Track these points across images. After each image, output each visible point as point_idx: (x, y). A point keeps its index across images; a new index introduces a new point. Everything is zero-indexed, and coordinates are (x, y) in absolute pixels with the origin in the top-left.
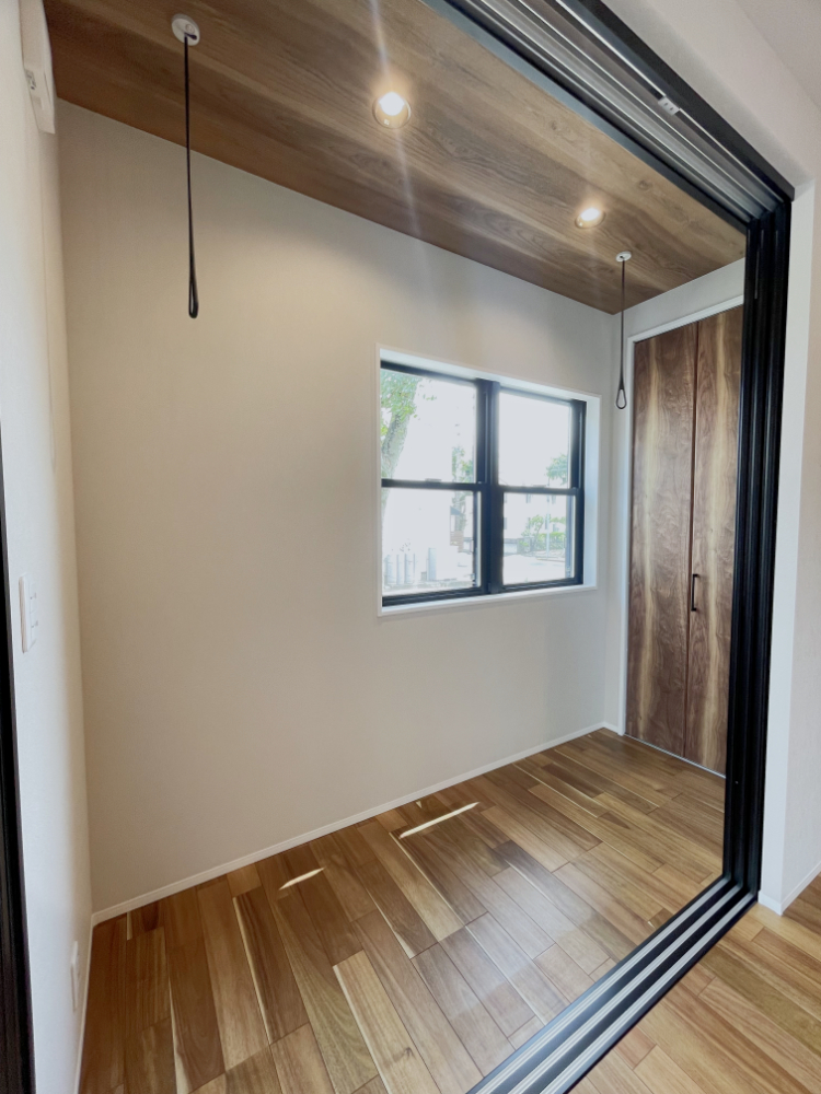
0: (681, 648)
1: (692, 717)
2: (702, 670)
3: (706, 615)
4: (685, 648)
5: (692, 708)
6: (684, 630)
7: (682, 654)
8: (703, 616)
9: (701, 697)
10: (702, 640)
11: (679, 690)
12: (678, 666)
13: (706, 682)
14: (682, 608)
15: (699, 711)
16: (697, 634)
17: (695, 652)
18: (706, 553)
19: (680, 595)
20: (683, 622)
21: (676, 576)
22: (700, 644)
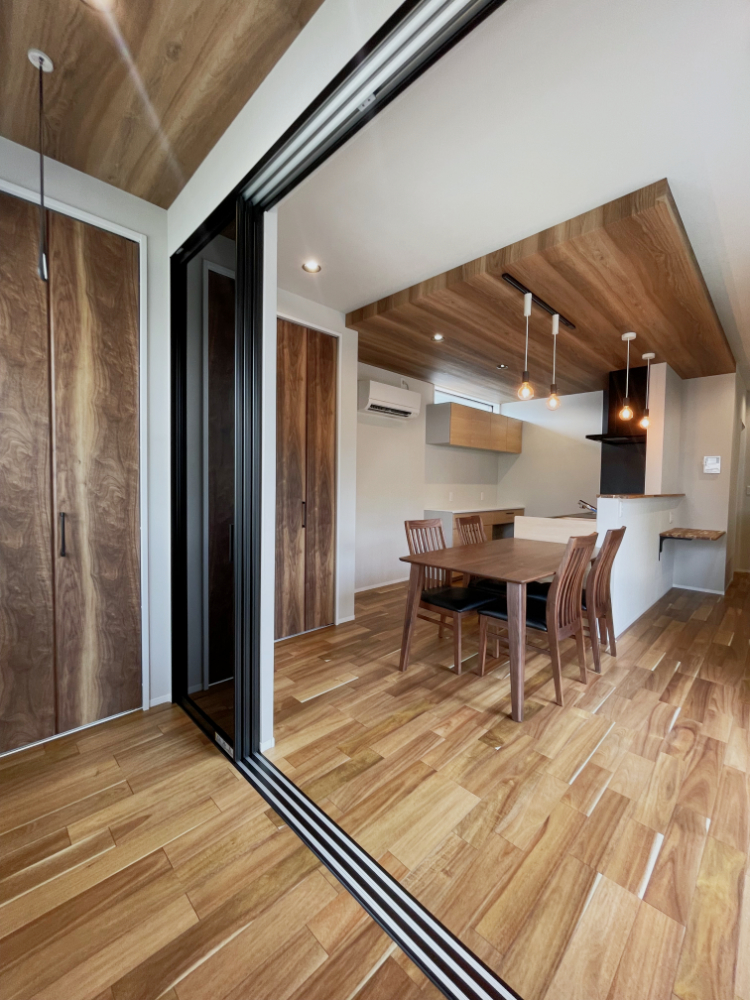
0: (46, 606)
1: (64, 682)
2: (76, 621)
3: (78, 556)
4: (50, 604)
5: (66, 670)
6: (48, 583)
7: (47, 613)
8: (73, 561)
9: (77, 650)
10: (74, 586)
11: (46, 658)
12: (41, 629)
13: (82, 632)
14: (43, 557)
15: (75, 669)
16: (68, 581)
17: (66, 604)
18: (74, 487)
19: (40, 542)
20: (45, 573)
21: (32, 519)
22: (71, 593)
